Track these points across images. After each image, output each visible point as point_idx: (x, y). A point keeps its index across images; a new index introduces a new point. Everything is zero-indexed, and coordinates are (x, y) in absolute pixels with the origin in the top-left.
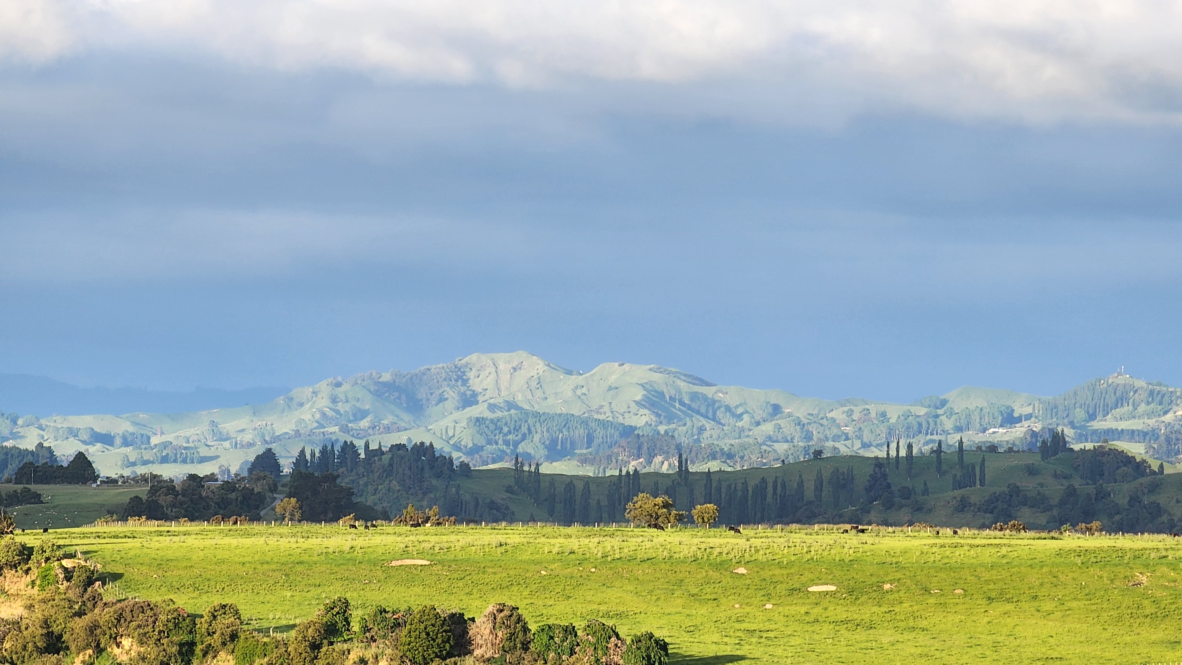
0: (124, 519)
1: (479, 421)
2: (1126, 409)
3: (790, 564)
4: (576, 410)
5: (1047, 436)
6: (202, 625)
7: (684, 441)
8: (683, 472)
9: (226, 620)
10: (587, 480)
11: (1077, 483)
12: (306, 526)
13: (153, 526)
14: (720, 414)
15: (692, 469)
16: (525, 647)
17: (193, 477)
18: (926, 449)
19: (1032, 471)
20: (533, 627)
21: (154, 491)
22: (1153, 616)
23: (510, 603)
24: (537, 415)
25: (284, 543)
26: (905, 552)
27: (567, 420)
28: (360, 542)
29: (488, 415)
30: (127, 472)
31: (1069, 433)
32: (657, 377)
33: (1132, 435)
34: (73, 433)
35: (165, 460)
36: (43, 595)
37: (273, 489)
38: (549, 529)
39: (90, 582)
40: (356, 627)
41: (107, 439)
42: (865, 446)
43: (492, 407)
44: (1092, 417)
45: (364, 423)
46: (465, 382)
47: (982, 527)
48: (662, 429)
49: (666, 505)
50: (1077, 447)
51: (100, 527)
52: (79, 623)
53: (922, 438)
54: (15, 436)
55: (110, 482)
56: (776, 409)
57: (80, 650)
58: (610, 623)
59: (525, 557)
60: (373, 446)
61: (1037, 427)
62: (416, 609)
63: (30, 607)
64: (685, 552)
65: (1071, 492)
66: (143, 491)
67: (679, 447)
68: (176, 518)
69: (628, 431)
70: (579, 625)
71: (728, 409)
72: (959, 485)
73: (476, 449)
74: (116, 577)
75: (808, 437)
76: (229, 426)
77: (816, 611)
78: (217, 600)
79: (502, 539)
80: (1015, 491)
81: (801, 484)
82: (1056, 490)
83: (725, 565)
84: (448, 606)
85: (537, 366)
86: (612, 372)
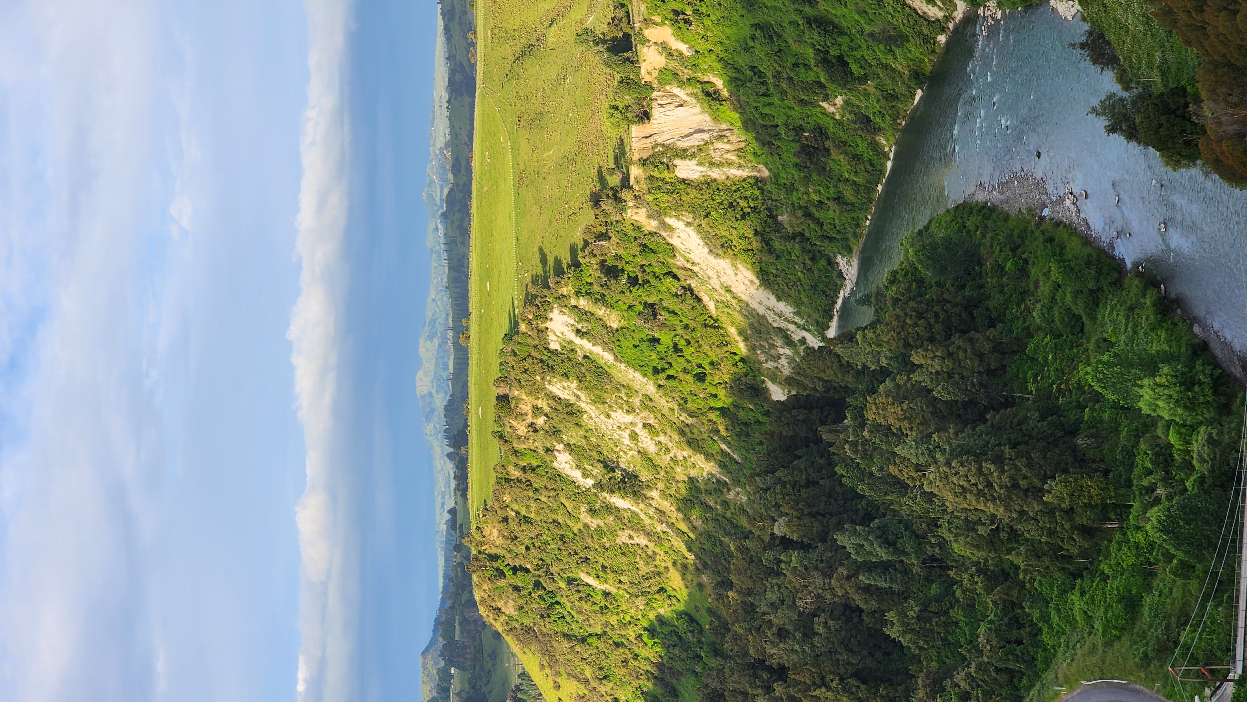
0: (467, 499)
1: (437, 391)
2: (433, 194)
3: (481, 296)
4: (434, 361)
5: (442, 218)
6: (500, 476)
7: (443, 328)
8: (452, 329)
9: (499, 469)
10: (455, 359)
11: (456, 208)
12: (469, 444)
13: (469, 490)
14: (435, 317)
15: (451, 326)
16: (506, 377)
17: (454, 478)
18: (445, 254)
19: (452, 222)
20: (500, 375)
21: (459, 490)
22: (497, 186)
23: (493, 382)
24: (435, 374)
25: (475, 451)
26: (477, 261)
27: (437, 364)
28: (474, 428)
29: (435, 389)
30: (453, 498)
31: (441, 211)
32: (423, 337)
33: (442, 192)
34: (441, 514)
35: (449, 487)
36: (491, 522)
37: (458, 454)
38: (470, 370)
39: (487, 509)
40: (500, 429)
41: (443, 504)
42: (444, 273)
43: (433, 387)
44: (436, 204)
45: (438, 426)
46: (425, 395)
47: (469, 237)
48: (439, 335)
49: (463, 334)
50: (445, 209)
51: (470, 506)
52: (499, 512)
53: (442, 256)
54: (442, 531)
55: (456, 503)
56: (433, 300)
57: (507, 511)
58: (499, 351)
59: (478, 377)
60: (445, 424)
61: (439, 221)
62: (495, 411)
63: (494, 527)
64: (477, 328)
65: (459, 210)
66: (459, 493)
67: (445, 330)
68: (467, 483)
69: (440, 346)
70: (500, 361)
71: (433, 315)
72: (456, 244)
73: (446, 393)
74: (485, 501)
75: (442, 290)
76: (439, 467)
77: (495, 288)
78: (492, 471)
79: (473, 385)
80: (458, 227)
81: (456, 293)
82: (458, 215)
83: (481, 316)
84: (494, 401)
85: (420, 374)
86: (422, 351)
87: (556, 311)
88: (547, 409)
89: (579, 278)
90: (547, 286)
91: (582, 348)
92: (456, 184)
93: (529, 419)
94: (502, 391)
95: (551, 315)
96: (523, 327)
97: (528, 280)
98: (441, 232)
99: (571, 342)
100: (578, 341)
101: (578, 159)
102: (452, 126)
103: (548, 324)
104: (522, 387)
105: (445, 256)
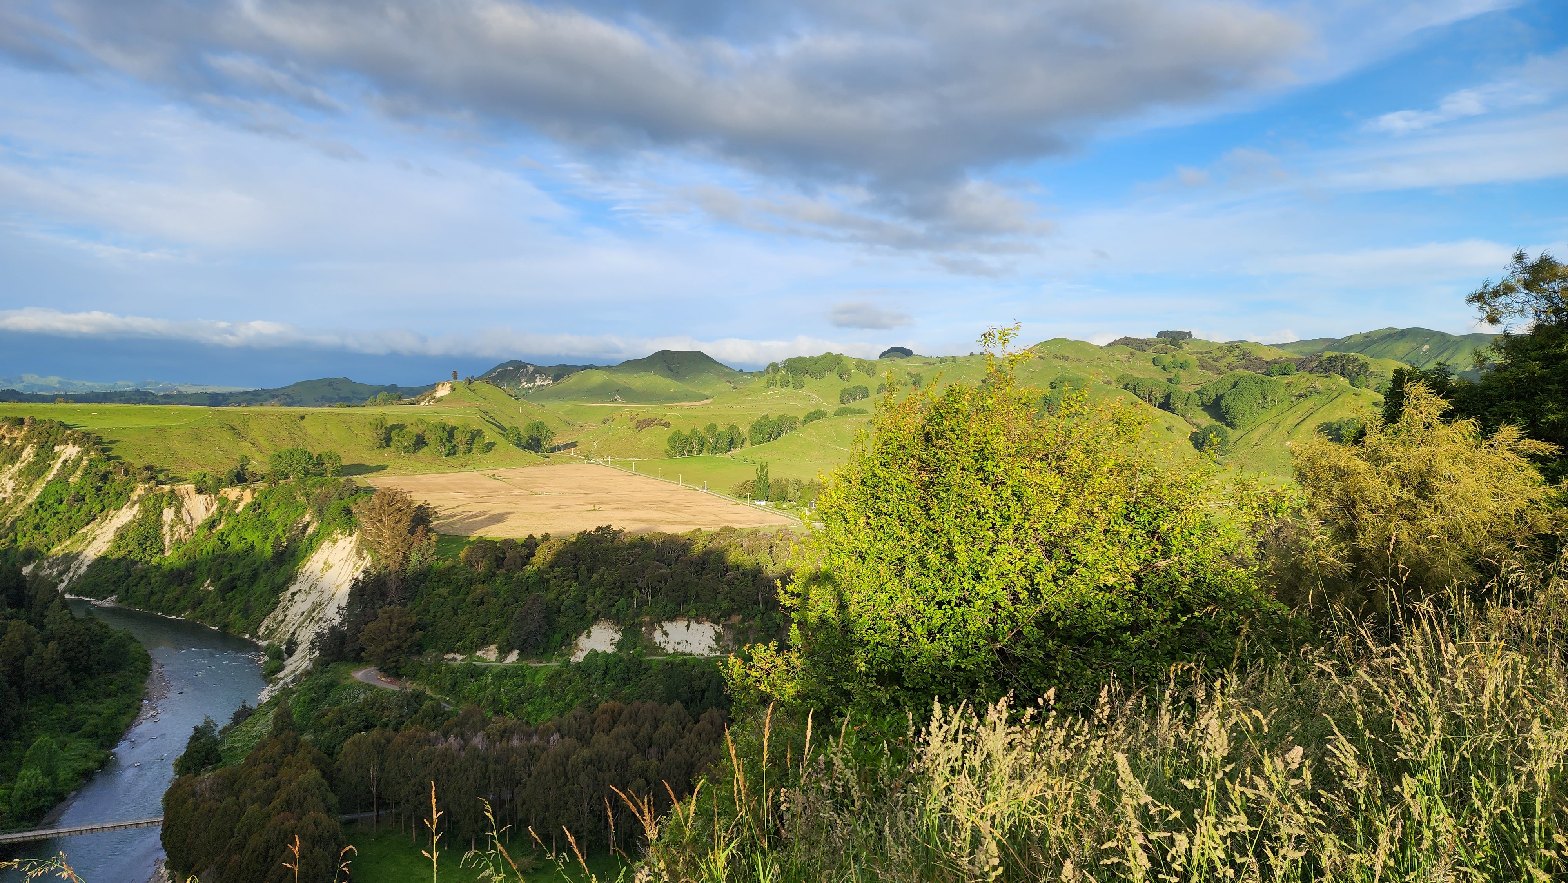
1: (25, 386)
2: (151, 385)
3: (88, 410)
4: (45, 384)
5: (136, 390)
7: (67, 389)
8: (66, 394)
10: (47, 396)
11: (142, 397)
14: (73, 385)
15: (68, 394)
16: (36, 423)
19: (134, 395)
20: (37, 420)
23: (33, 416)
32: (60, 379)
38: (40, 404)
46: (22, 379)
58: (53, 419)
59: (36, 408)
62: (13, 417)
64: (67, 408)
70: (46, 420)
79: (30, 405)
80: (130, 398)
81: (90, 397)
82: (138, 398)
83: (75, 410)
84: (20, 416)
85: (36, 376)
86: (52, 378)
87: (79, 449)
88: (15, 445)
89: (100, 461)
90: (95, 444)
91: (56, 463)
92: (157, 396)
93: (7, 436)
94: (27, 420)
95: (76, 446)
96: (69, 432)
97: (99, 434)
98: (127, 389)
99: (59, 457)
100: (60, 461)
101: (174, 458)
102: (191, 395)
103: (71, 445)
104: (30, 431)
105: (113, 391)
